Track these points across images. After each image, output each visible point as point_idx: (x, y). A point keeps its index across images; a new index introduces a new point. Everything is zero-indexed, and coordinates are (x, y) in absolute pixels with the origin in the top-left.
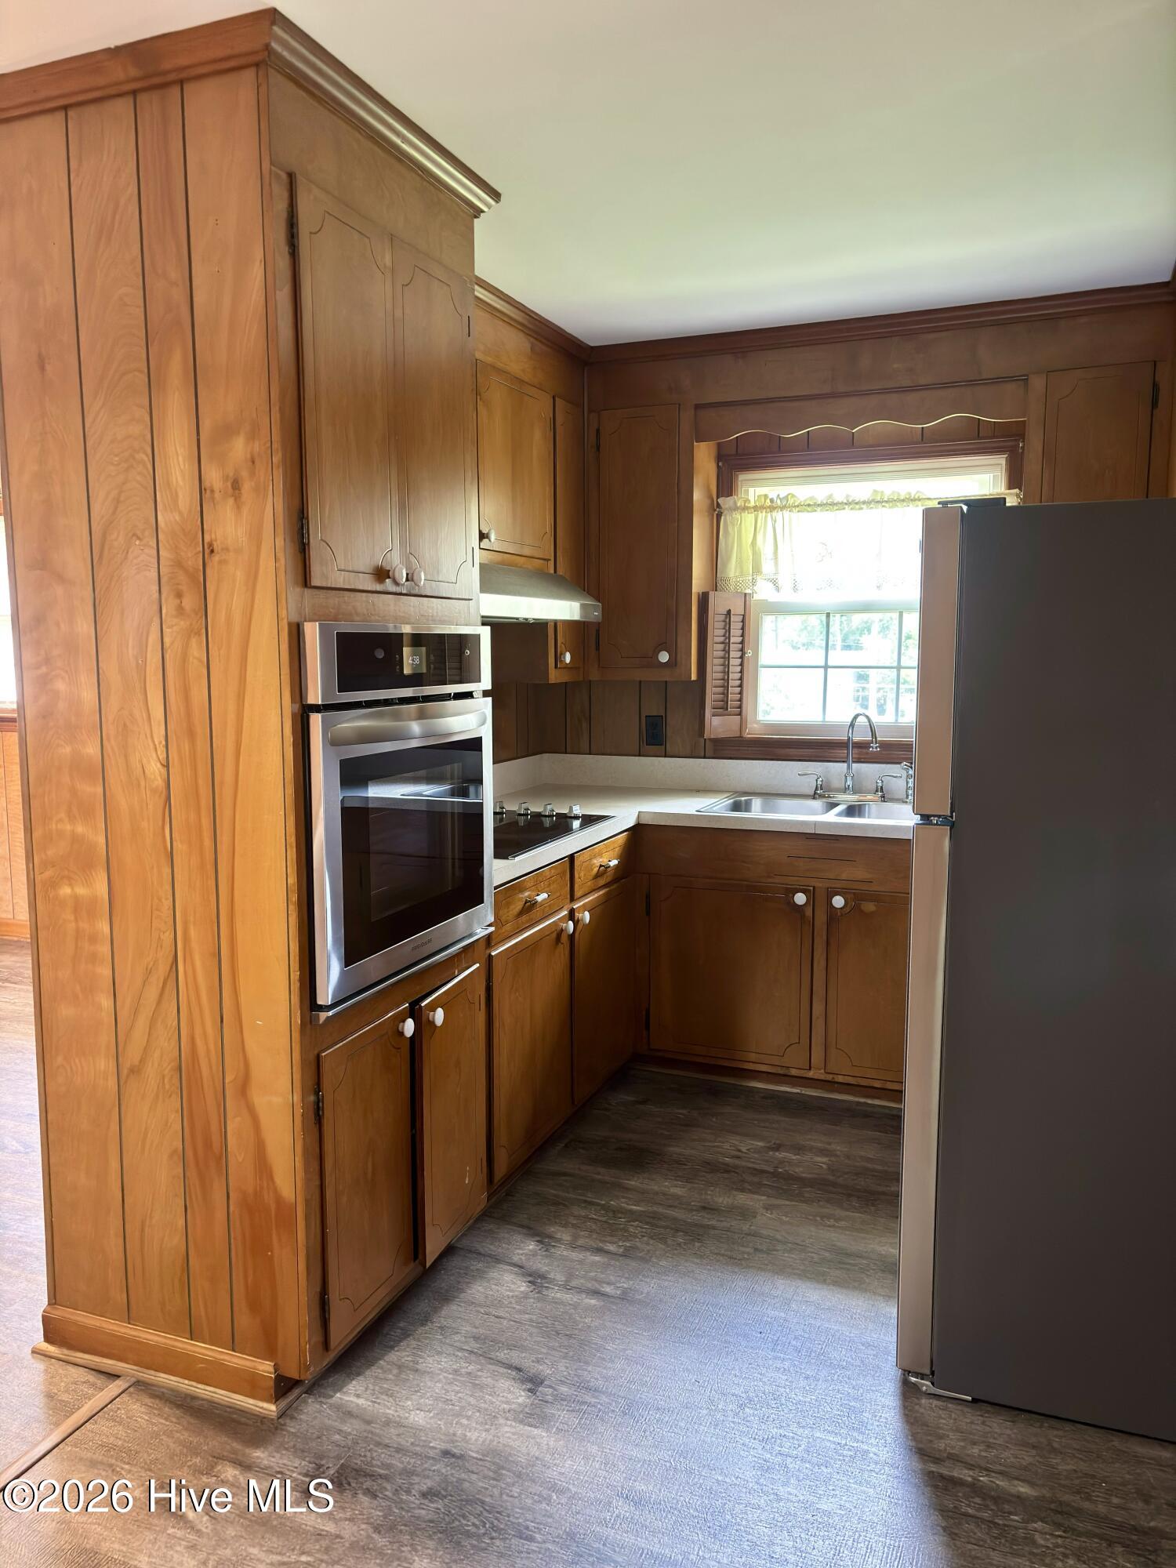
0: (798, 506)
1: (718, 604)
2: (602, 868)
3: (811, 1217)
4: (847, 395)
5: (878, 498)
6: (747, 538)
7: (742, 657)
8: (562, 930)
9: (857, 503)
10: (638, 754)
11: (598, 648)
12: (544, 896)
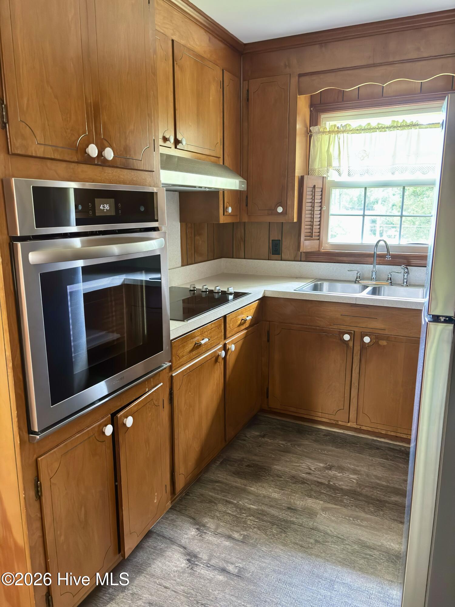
0: (352, 131)
1: (308, 183)
2: (243, 321)
3: (347, 518)
4: (381, 65)
5: (395, 125)
6: (325, 148)
7: (320, 210)
8: (219, 355)
9: (383, 128)
10: (268, 258)
11: (247, 205)
12: (206, 340)
